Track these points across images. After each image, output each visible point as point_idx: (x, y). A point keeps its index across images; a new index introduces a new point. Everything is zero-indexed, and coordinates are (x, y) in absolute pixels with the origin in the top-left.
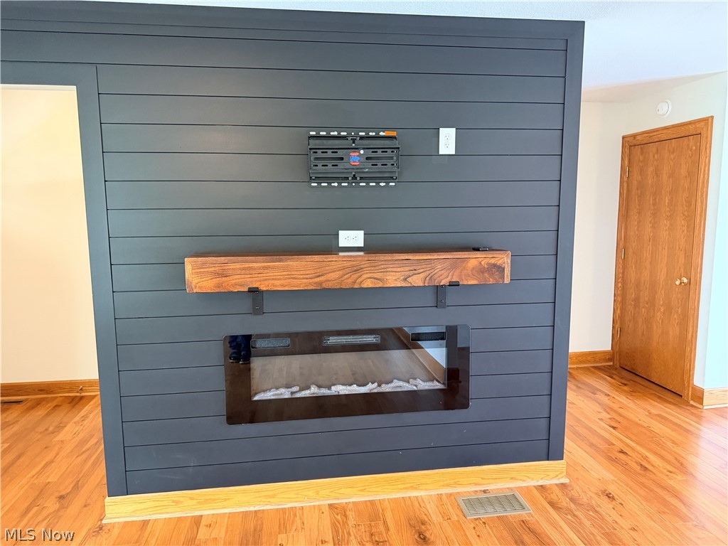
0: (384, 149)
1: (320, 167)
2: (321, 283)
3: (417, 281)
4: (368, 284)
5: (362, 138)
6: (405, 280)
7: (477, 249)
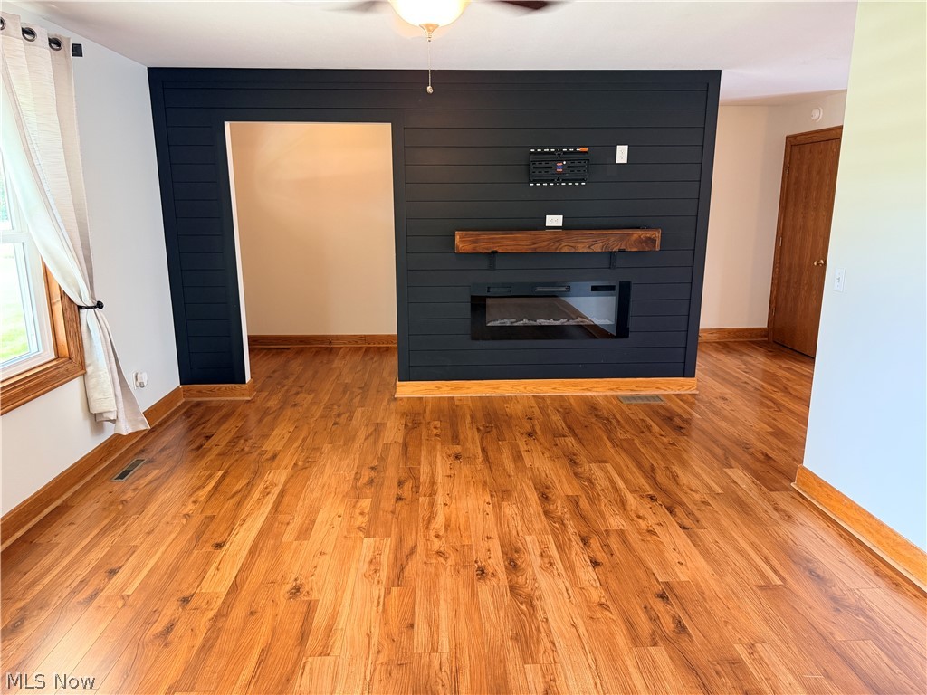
0: (579, 161)
1: (537, 173)
2: (535, 249)
3: (597, 248)
4: (566, 250)
5: (565, 153)
6: (589, 247)
7: (639, 228)
